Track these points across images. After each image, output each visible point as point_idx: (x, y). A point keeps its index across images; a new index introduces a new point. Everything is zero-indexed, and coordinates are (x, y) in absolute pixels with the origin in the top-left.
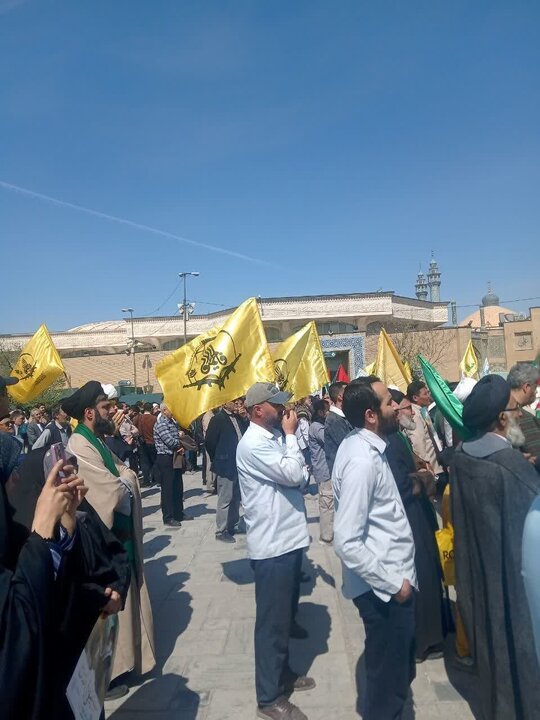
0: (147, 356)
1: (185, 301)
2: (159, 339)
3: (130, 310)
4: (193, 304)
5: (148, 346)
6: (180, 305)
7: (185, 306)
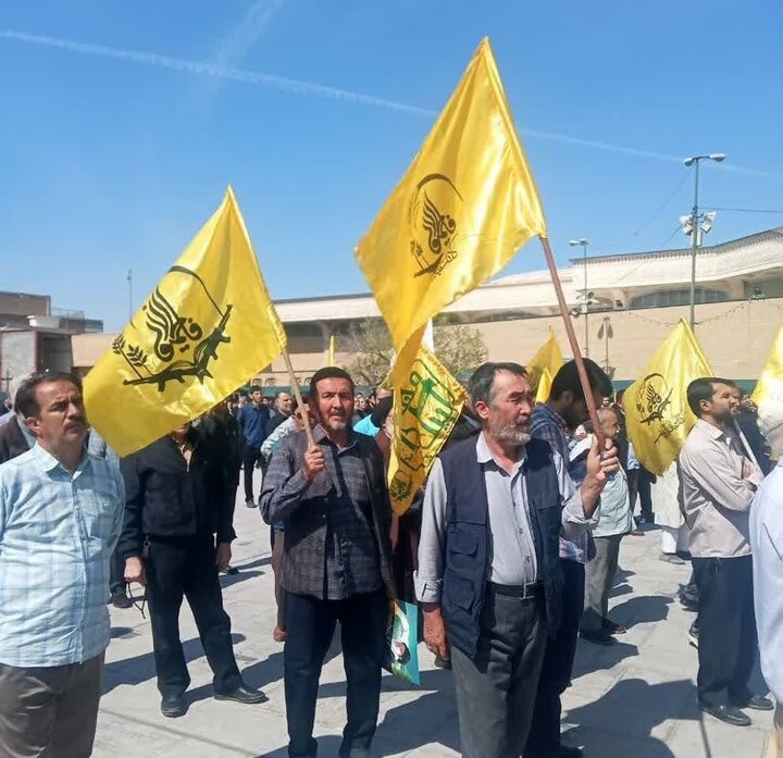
0: (607, 319)
1: (695, 208)
2: (626, 291)
3: (583, 243)
4: (712, 215)
5: (605, 305)
6: (684, 219)
7: (694, 222)
